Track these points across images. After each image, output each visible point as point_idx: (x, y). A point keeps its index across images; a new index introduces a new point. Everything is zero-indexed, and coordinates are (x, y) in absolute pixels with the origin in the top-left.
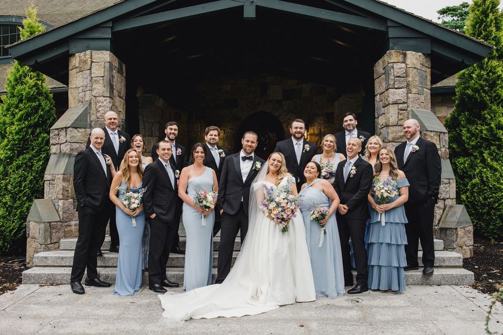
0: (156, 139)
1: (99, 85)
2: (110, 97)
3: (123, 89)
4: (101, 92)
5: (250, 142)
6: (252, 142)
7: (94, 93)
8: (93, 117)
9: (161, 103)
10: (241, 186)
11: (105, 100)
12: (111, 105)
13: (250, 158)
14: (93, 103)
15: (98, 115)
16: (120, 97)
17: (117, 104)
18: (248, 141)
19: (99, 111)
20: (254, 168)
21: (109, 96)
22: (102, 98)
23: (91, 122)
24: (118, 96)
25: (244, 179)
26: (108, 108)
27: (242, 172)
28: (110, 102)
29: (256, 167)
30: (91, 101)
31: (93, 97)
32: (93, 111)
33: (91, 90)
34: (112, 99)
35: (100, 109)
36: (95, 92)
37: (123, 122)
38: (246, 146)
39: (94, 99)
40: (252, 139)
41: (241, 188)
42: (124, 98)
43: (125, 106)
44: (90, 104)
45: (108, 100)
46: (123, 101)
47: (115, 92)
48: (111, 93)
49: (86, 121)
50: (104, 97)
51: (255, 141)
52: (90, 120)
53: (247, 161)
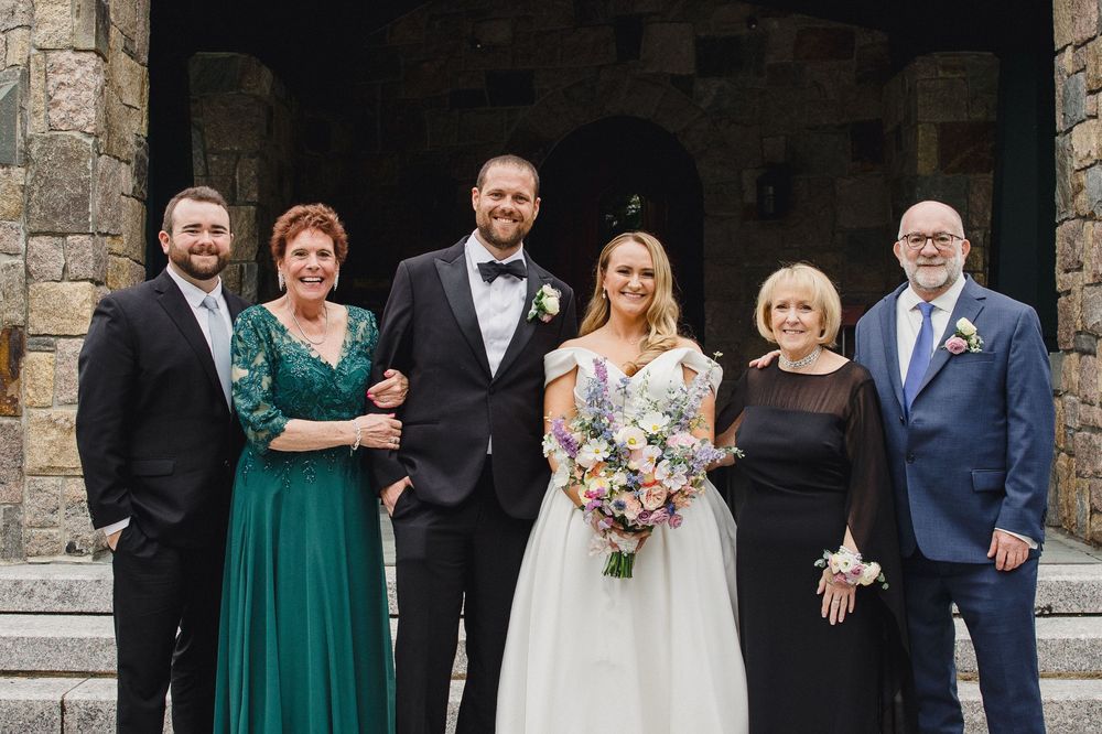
0: (248, 214)
1: (60, 8)
2: (97, 52)
3: (140, 27)
4: (65, 33)
5: (509, 197)
6: (518, 197)
7: (40, 37)
8: (36, 126)
9: (263, 82)
10: (481, 387)
11: (79, 62)
12: (100, 79)
13: (512, 271)
14: (34, 75)
15: (55, 116)
16: (132, 55)
17: (123, 78)
18: (499, 194)
19: (56, 104)
20: (533, 311)
21: (93, 46)
22: (69, 53)
23: (28, 141)
24: (125, 49)
25: (495, 357)
26: (91, 93)
27: (483, 327)
28: (97, 71)
29: (542, 309)
30: (28, 65)
31: (34, 51)
32: (36, 101)
33: (29, 27)
34: (105, 60)
35: (61, 96)
36: (42, 32)
37: (139, 144)
38: (491, 213)
39: (40, 57)
40: (514, 186)
41: (483, 394)
42: (145, 59)
43: (147, 88)
44: (26, 76)
45: (91, 60)
46: (141, 71)
47: (114, 33)
48: (102, 37)
49: (11, 138)
50: (76, 50)
51: (529, 192)
52: (24, 135)
53: (500, 280)
